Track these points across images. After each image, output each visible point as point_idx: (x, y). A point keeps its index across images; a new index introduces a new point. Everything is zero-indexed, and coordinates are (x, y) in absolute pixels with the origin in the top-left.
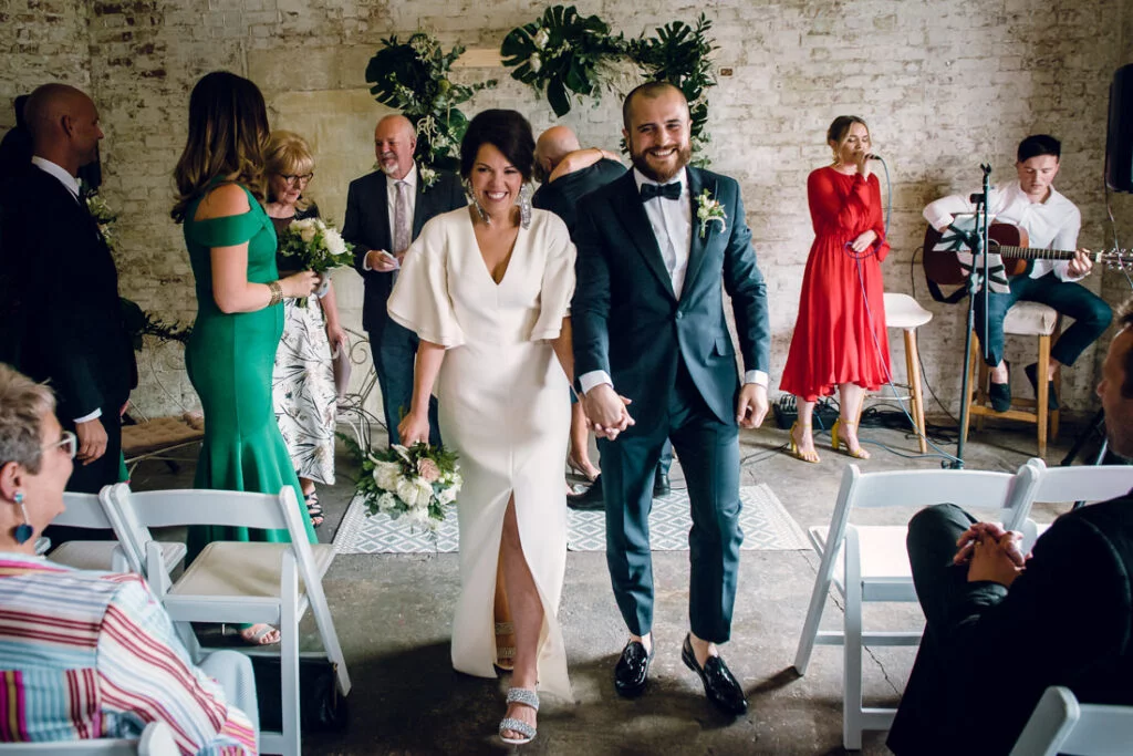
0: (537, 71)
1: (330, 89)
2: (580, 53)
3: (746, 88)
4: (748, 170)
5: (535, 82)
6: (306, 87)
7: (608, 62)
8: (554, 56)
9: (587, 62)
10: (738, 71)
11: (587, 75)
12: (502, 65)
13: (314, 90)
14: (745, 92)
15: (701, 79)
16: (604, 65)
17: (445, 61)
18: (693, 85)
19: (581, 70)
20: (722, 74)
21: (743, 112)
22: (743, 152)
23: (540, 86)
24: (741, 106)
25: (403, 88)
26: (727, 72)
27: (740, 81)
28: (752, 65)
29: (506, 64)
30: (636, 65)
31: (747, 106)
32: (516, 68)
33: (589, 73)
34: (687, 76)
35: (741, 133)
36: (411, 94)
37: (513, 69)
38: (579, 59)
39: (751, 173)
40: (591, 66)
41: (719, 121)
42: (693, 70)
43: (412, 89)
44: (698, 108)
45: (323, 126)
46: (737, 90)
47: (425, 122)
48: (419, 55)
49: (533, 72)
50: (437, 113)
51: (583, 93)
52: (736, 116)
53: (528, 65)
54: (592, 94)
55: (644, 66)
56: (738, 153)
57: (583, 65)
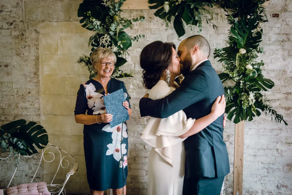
0: (167, 11)
1: (65, 21)
2: (191, 2)
3: (287, 24)
4: (286, 70)
5: (167, 17)
6: (53, 19)
7: (206, 7)
8: (177, 4)
9: (195, 7)
10: (282, 15)
11: (195, 15)
12: (148, 8)
13: (57, 21)
14: (286, 26)
15: (260, 19)
16: (204, 9)
17: (117, 5)
18: (254, 20)
19: (192, 12)
20: (273, 17)
21: (285, 37)
22: (284, 60)
23: (169, 20)
24: (283, 34)
25: (94, 19)
26: (276, 16)
27: (283, 20)
28: (290, 12)
29: (151, 8)
30: (222, 10)
31: (287, 34)
32: (156, 10)
33: (196, 13)
34: (251, 16)
35: (284, 49)
36: (99, 23)
37: (155, 11)
38: (190, 5)
39: (289, 71)
40: (197, 9)
41: (271, 42)
42: (254, 12)
43: (99, 20)
44: (256, 34)
45: (61, 40)
46: (281, 25)
47: (104, 38)
48: (103, 2)
49: (165, 12)
50: (112, 33)
51: (193, 24)
52: (281, 40)
53: (163, 9)
54: (198, 25)
55: (226, 10)
56: (282, 60)
57: (193, 9)
